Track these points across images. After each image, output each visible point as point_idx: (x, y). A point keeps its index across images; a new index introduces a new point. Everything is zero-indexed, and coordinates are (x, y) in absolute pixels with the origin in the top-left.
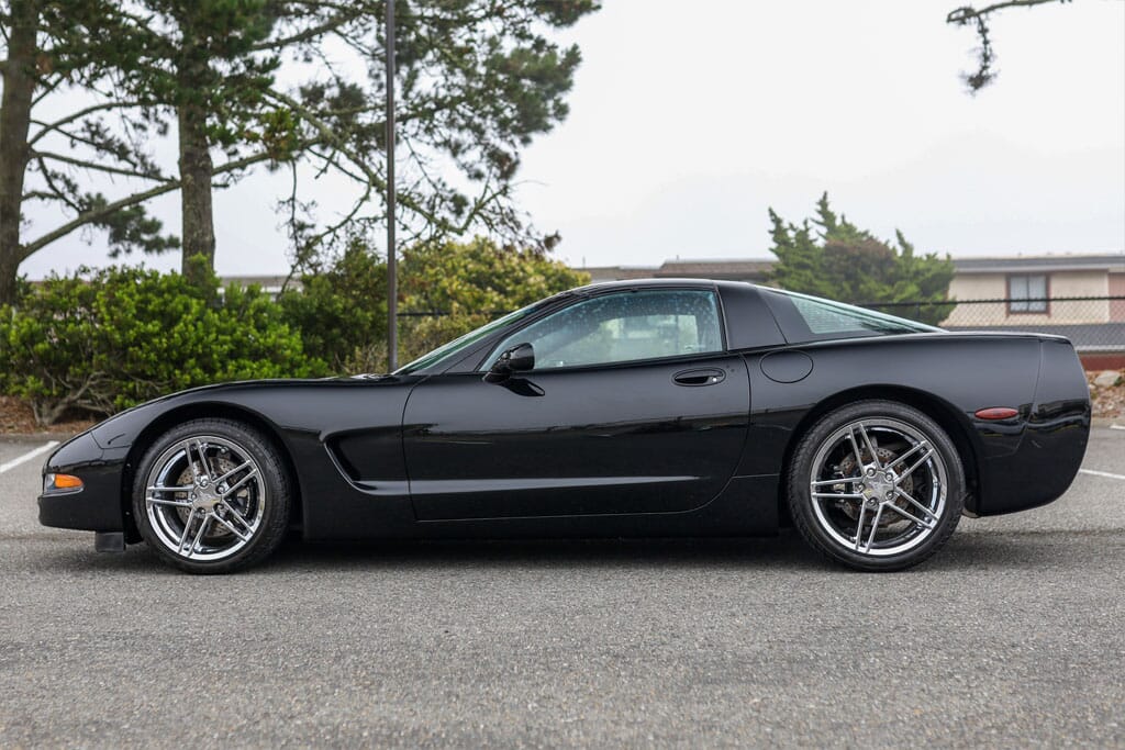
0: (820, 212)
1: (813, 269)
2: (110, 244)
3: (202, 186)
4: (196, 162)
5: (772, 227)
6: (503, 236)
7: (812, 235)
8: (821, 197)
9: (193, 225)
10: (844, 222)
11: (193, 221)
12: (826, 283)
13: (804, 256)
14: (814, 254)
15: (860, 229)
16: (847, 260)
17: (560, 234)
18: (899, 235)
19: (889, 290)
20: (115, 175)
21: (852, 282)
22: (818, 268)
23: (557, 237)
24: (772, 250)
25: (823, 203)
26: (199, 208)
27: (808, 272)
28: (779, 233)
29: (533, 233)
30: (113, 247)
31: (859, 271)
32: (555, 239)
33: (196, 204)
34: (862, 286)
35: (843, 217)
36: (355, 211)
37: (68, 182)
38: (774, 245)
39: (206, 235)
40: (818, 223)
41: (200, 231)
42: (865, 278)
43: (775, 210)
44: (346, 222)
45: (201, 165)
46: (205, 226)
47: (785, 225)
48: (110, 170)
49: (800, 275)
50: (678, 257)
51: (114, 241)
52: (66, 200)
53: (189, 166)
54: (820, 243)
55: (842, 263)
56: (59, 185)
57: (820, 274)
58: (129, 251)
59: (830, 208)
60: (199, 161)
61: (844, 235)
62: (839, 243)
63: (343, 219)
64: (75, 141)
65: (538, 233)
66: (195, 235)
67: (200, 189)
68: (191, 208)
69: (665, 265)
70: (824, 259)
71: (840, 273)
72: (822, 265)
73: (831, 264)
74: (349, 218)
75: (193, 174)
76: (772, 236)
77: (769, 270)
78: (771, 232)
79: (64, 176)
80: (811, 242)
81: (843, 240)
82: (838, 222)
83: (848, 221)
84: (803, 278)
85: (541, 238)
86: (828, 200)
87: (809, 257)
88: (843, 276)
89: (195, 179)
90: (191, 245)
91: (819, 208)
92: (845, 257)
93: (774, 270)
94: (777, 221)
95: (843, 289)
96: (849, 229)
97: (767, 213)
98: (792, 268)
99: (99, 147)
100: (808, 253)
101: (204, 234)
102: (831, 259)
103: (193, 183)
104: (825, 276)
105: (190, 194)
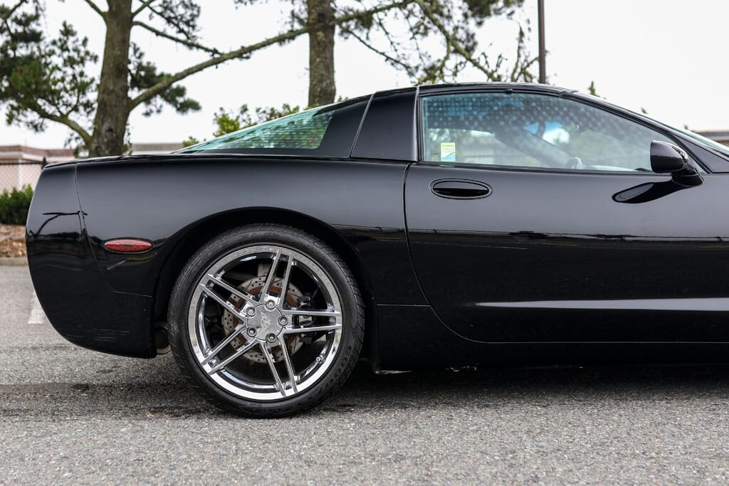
4: (327, 21)
9: (322, 75)
11: (323, 72)
26: (328, 61)
33: (326, 58)
41: (328, 81)
45: (329, 25)
46: (331, 76)
53: (322, 24)
60: (330, 21)
66: (324, 84)
67: (328, 45)
68: (321, 62)
75: (324, 32)
89: (326, 37)
90: (320, 92)
105: (321, 49)
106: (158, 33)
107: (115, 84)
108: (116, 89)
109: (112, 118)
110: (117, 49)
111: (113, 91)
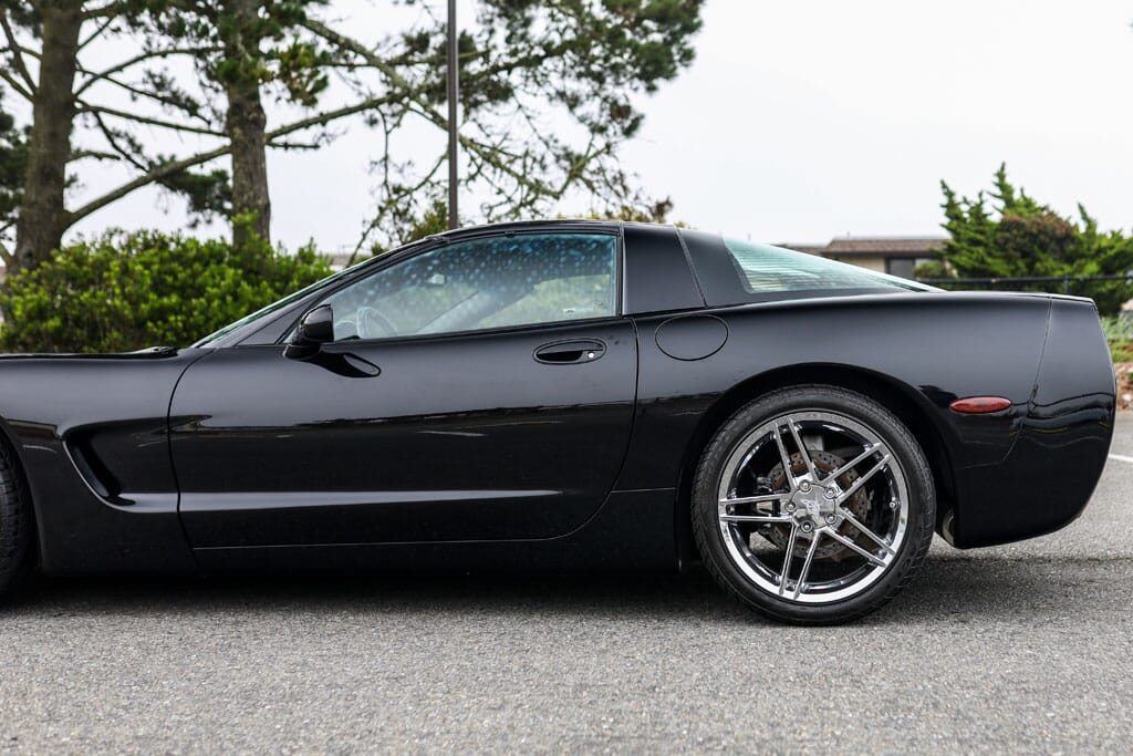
0: (997, 185)
1: (986, 245)
2: (189, 212)
3: (253, 141)
4: (245, 114)
5: (945, 200)
6: (607, 201)
7: (987, 209)
8: (998, 168)
9: (242, 186)
10: (1023, 196)
11: (244, 182)
12: (999, 261)
13: (977, 232)
14: (987, 229)
15: (1040, 203)
16: (1024, 237)
17: (671, 200)
18: (1081, 208)
19: (1067, 269)
20: (182, 133)
21: (1028, 260)
22: (992, 245)
23: (668, 203)
24: (943, 226)
25: (1001, 175)
27: (981, 250)
28: (951, 208)
29: (643, 198)
30: (194, 215)
31: (1036, 248)
32: (666, 207)
33: (246, 163)
34: (1038, 265)
35: (1022, 190)
36: (434, 171)
37: (131, 142)
38: (946, 221)
39: (259, 198)
40: (995, 196)
41: (251, 194)
42: (1042, 256)
43: (947, 183)
44: (423, 183)
45: (251, 117)
46: (257, 187)
47: (958, 198)
48: (178, 128)
49: (972, 252)
50: (849, 234)
51: (194, 210)
52: (134, 162)
53: (237, 118)
54: (996, 218)
55: (1018, 240)
56: (122, 143)
57: (994, 252)
58: (209, 222)
59: (1008, 180)
60: (249, 114)
61: (1022, 209)
62: (1016, 217)
63: (421, 181)
64: (136, 94)
65: (649, 199)
66: (246, 197)
67: (250, 145)
68: (240, 167)
69: (833, 243)
70: (999, 235)
71: (1015, 250)
72: (996, 242)
73: (1007, 241)
74: (427, 180)
75: (242, 128)
76: (944, 210)
77: (939, 248)
78: (943, 206)
79: (126, 135)
80: (985, 216)
81: (1020, 214)
82: (1016, 196)
83: (1028, 194)
84: (974, 256)
85: (652, 204)
86: (1006, 171)
87: (982, 233)
88: (1018, 254)
89: (245, 134)
91: (997, 180)
92: (1022, 232)
93: (945, 247)
94: (950, 194)
95: (1018, 268)
96: (1028, 204)
97: (940, 185)
98: (965, 245)
99: (164, 100)
100: (981, 228)
101: (256, 197)
102: (1007, 235)
103: (242, 138)
104: (999, 254)
105: (239, 151)
106: (140, 120)
107: (38, 193)
108: (40, 199)
109: (32, 240)
110: (42, 145)
111: (36, 202)
